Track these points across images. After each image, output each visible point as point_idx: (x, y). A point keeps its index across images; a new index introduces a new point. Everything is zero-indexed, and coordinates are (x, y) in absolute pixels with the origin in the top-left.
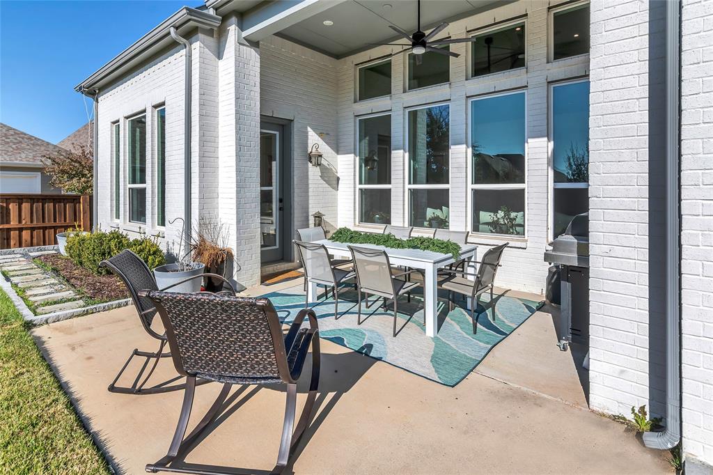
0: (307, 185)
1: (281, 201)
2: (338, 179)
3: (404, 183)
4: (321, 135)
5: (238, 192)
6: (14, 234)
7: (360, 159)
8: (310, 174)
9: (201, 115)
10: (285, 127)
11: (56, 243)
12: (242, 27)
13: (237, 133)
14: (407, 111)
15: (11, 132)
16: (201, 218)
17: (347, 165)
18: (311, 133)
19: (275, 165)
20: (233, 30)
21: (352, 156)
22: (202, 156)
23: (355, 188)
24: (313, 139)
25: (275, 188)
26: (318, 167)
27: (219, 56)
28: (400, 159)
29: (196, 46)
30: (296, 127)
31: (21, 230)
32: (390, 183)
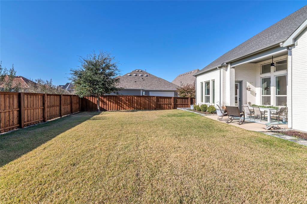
0: (247, 95)
1: (240, 99)
2: (256, 94)
3: (274, 95)
4: (250, 83)
5: (230, 97)
6: (178, 105)
7: (262, 89)
8: (247, 93)
9: (223, 83)
10: (241, 82)
11: (190, 107)
12: (231, 65)
13: (230, 83)
14: (275, 76)
15: (168, 82)
16: (223, 102)
17: (258, 90)
18: (248, 83)
19: (238, 90)
20: (229, 66)
21: (260, 88)
22: (223, 90)
23: (260, 96)
24: (248, 84)
25: (238, 96)
26: (250, 91)
27: (226, 71)
28: (273, 89)
29: (222, 70)
30: (243, 82)
31: (179, 104)
32: (270, 95)
